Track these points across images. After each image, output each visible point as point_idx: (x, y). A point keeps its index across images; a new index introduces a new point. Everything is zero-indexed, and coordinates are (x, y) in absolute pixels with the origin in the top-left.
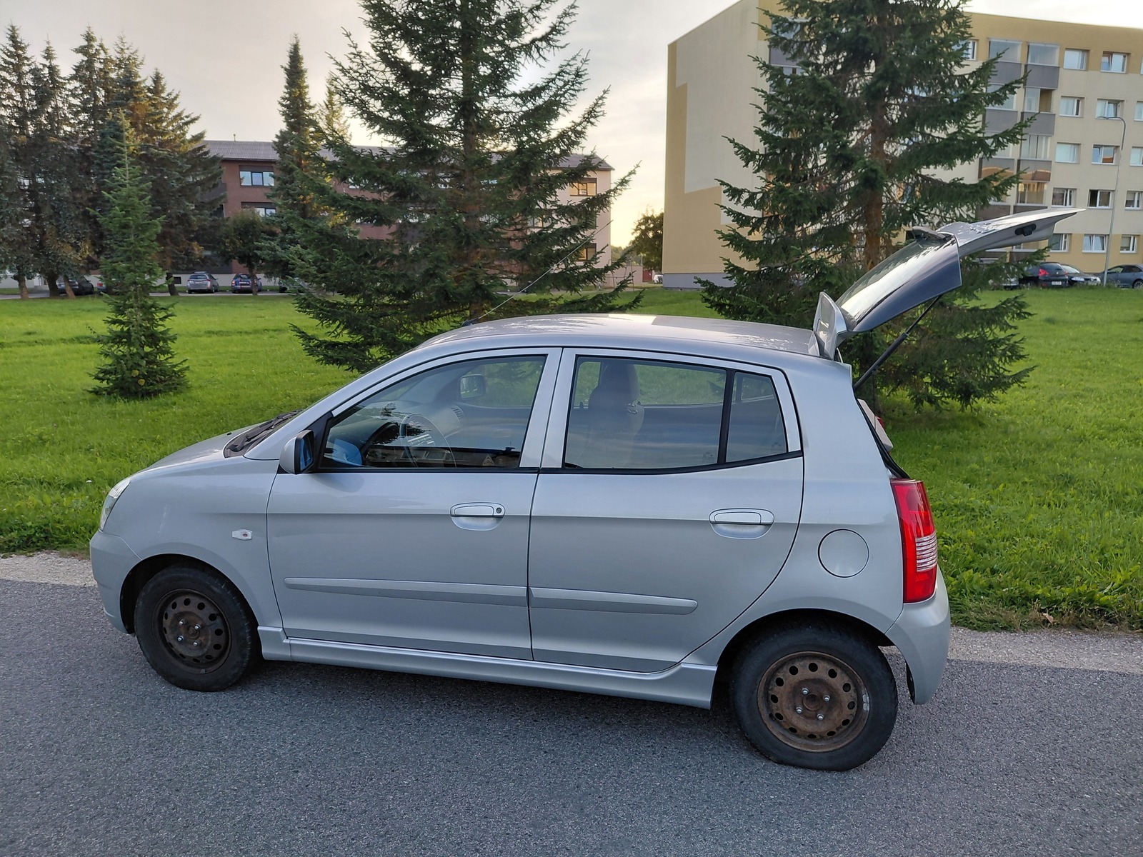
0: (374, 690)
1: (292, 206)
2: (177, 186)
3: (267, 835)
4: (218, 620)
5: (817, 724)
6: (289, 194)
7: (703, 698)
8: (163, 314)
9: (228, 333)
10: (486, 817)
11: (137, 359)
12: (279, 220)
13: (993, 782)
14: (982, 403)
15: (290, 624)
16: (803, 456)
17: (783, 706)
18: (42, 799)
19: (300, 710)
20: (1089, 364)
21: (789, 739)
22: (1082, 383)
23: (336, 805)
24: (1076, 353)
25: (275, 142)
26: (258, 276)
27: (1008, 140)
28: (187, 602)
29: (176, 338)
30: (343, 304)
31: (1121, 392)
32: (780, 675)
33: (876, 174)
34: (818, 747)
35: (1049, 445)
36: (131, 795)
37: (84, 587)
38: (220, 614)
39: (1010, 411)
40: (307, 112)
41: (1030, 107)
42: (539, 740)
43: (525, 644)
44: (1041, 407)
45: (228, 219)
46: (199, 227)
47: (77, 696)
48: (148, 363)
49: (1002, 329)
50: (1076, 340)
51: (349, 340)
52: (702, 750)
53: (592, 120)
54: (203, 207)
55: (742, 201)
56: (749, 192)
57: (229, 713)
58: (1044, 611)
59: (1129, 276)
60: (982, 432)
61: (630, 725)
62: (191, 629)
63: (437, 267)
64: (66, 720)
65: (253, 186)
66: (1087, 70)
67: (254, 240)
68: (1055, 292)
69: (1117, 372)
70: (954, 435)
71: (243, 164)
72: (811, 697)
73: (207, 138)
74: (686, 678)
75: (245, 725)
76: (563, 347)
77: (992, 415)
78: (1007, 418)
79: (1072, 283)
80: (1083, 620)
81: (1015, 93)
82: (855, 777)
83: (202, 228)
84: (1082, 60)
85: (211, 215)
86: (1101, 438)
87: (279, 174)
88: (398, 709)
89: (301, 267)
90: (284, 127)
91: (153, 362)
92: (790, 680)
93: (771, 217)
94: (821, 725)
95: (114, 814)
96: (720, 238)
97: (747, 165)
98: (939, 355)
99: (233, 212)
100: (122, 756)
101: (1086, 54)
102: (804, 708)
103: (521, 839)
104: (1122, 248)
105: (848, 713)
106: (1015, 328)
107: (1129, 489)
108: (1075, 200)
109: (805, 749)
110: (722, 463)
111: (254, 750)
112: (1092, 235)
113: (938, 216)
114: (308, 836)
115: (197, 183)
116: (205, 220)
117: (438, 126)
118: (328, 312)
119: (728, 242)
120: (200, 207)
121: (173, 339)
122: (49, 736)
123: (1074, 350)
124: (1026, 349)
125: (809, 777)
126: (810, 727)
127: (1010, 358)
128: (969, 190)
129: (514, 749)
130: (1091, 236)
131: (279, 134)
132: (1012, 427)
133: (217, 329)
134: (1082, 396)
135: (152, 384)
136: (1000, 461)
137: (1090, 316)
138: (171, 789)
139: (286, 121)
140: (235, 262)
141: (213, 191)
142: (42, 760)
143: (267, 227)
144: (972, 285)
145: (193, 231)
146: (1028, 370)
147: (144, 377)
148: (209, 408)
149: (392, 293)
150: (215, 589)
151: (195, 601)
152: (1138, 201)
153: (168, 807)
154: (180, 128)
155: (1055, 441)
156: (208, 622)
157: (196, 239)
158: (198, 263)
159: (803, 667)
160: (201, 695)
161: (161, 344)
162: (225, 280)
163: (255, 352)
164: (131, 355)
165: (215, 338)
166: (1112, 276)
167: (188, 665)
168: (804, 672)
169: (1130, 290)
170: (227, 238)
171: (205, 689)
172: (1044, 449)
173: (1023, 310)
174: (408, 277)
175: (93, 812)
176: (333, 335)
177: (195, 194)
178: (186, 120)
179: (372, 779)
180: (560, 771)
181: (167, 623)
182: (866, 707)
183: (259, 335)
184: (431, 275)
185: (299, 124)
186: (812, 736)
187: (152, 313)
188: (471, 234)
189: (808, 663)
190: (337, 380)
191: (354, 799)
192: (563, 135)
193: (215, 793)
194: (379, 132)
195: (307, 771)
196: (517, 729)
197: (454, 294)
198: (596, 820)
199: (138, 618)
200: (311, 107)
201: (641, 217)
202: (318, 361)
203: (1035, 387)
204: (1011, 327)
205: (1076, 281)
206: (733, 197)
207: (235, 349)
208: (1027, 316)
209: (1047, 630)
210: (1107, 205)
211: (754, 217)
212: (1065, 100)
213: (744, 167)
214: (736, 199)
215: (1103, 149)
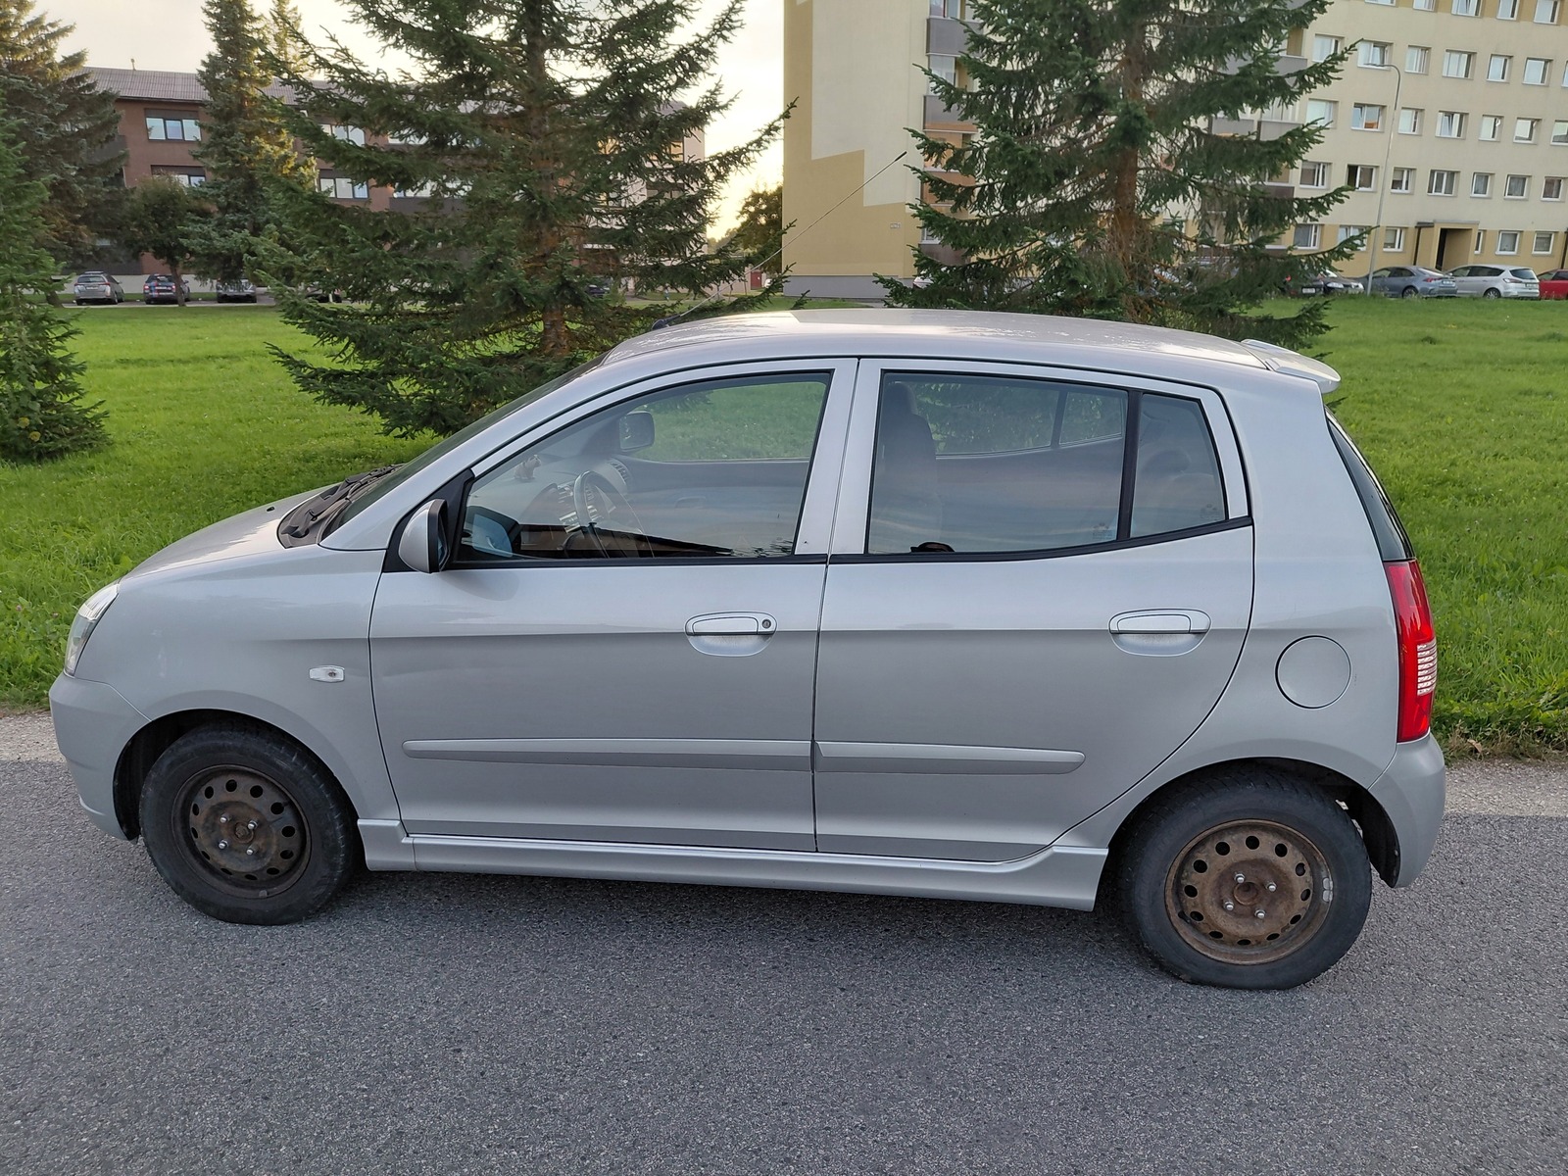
0: (544, 905)
1: (232, 173)
2: (47, 137)
3: (439, 1164)
4: (287, 813)
5: (1254, 925)
6: (227, 153)
7: (1085, 895)
8: (61, 331)
9: (154, 362)
10: (784, 1104)
11: (25, 400)
12: (215, 191)
13: (1496, 991)
15: (411, 814)
16: (1253, 524)
17: (1205, 901)
18: (27, 1134)
19: (434, 946)
21: (1207, 948)
23: (539, 1102)
25: (201, 72)
26: (184, 278)
27: (1316, 80)
28: (231, 786)
29: (84, 369)
30: (346, 313)
31: (1429, 434)
32: (1201, 856)
33: (1142, 124)
34: (1250, 957)
36: (186, 1113)
37: (18, 762)
38: (291, 803)
40: (248, 26)
42: (827, 970)
43: (805, 828)
45: (133, 191)
46: (88, 201)
47: (49, 946)
48: (43, 406)
51: (359, 367)
52: (1074, 970)
53: (725, 33)
54: (93, 171)
55: (944, 161)
56: (953, 148)
57: (319, 958)
58: (1467, 736)
59: (1399, 281)
61: (955, 938)
62: (240, 829)
63: (499, 253)
64: (39, 988)
65: (168, 141)
67: (177, 222)
69: (1415, 407)
71: (150, 106)
72: (1247, 887)
73: (90, 63)
74: (1059, 867)
75: (351, 977)
76: (859, 357)
79: (1327, 291)
80: (1522, 747)
81: (1325, 11)
82: (1306, 996)
83: (93, 204)
85: (105, 184)
86: (1428, 496)
87: (210, 121)
88: (592, 934)
89: (282, 256)
90: (214, 49)
91: (51, 405)
92: (1216, 862)
93: (984, 186)
94: (1262, 924)
95: (165, 1149)
96: (914, 216)
97: (949, 109)
99: (138, 179)
100: (154, 1046)
102: (1236, 903)
103: (850, 1135)
104: (1386, 245)
105: (1299, 906)
108: (1330, 179)
109: (1232, 961)
110: (1124, 539)
111: (378, 1019)
112: (1350, 227)
114: (508, 1160)
115: (81, 134)
116: (97, 192)
117: (488, 39)
118: (332, 323)
119: (924, 223)
120: (86, 171)
121: (81, 369)
122: (16, 1019)
125: (1242, 1001)
126: (1243, 930)
128: (1266, 150)
129: (794, 988)
130: (1348, 227)
131: (207, 61)
133: (134, 355)
135: (52, 439)
138: (253, 1097)
139: (217, 39)
140: (148, 257)
141: (106, 146)
142: (11, 1063)
143: (195, 203)
144: (1260, 286)
145: (79, 209)
147: (39, 428)
148: (150, 474)
149: (429, 295)
150: (279, 762)
151: (245, 784)
152: (1407, 182)
153: (257, 1128)
154: (43, 43)
156: (270, 816)
157: (85, 220)
158: (90, 257)
159: (1237, 842)
160: (262, 932)
161: (62, 377)
162: (133, 285)
163: (202, 389)
164: (15, 394)
165: (133, 370)
166: (1378, 282)
167: (237, 884)
168: (1239, 851)
169: (1401, 301)
170: (134, 219)
171: (268, 921)
175: (126, 1148)
176: (339, 359)
177: (77, 151)
178: (51, 30)
179: (584, 1054)
180: (874, 1017)
181: (197, 821)
182: (1327, 896)
183: (200, 365)
184: (491, 267)
185: (237, 44)
186: (1245, 942)
187: (44, 328)
188: (549, 204)
189: (1244, 836)
190: (337, 430)
191: (565, 1089)
192: (682, 55)
193: (332, 1099)
194: (396, 45)
195: (476, 1048)
196: (788, 956)
197: (528, 295)
198: (955, 1094)
199: (146, 815)
200: (254, 19)
201: (750, 194)
202: (318, 399)
205: (1333, 289)
206: (931, 156)
207: (169, 385)
208: (1323, 330)
209: (1474, 763)
210: (1369, 186)
211: (960, 186)
212: (1320, 40)
213: (945, 111)
214: (934, 159)
215: (1366, 109)
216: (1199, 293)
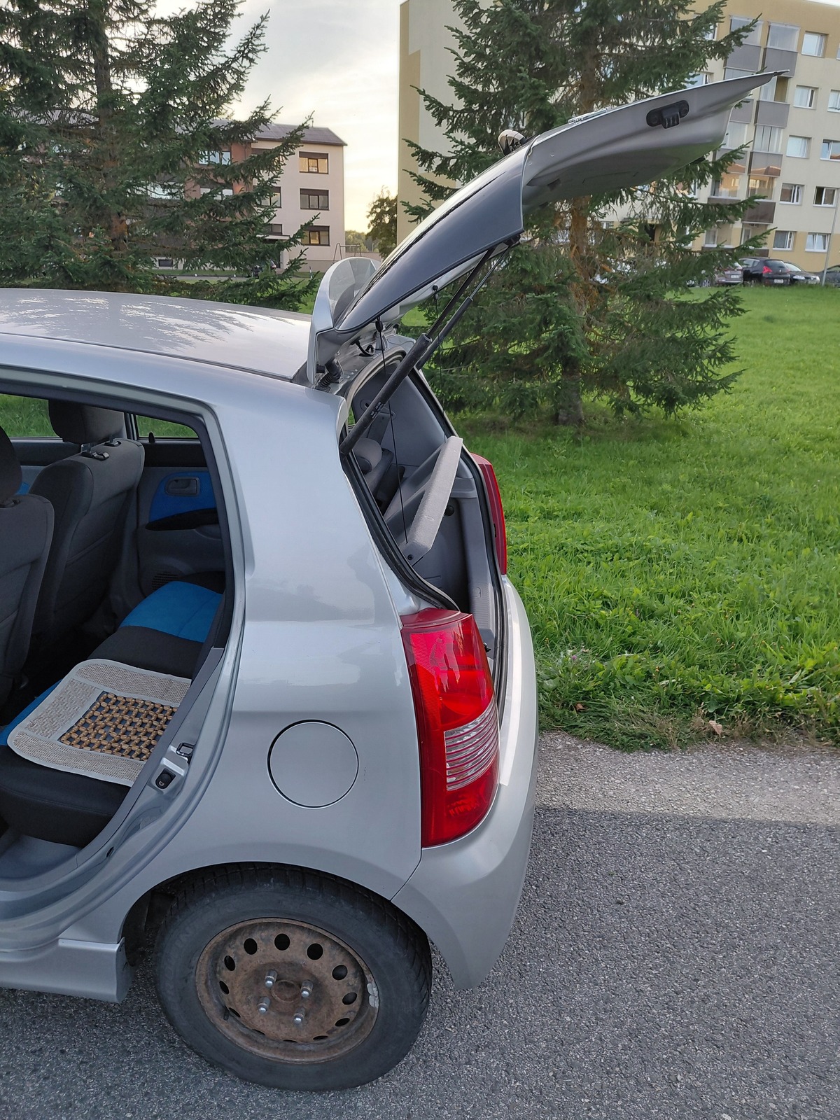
5: (294, 1028)
7: (104, 987)
14: (687, 409)
17: (236, 998)
20: (802, 364)
22: (794, 385)
24: (791, 353)
31: (830, 396)
32: (231, 953)
35: (752, 459)
39: (717, 418)
41: (766, 96)
44: (749, 414)
49: (713, 327)
50: (791, 339)
55: (434, 167)
56: (441, 156)
58: (711, 717)
60: (684, 444)
66: (824, 57)
68: (777, 290)
69: (828, 374)
70: (653, 448)
72: (287, 985)
77: (697, 423)
78: (712, 425)
79: (793, 282)
84: (821, 45)
86: (807, 450)
92: (244, 961)
96: (406, 212)
97: (439, 123)
98: (642, 356)
101: (824, 38)
102: (271, 1004)
105: (344, 1010)
106: (727, 326)
107: (831, 518)
108: (802, 197)
109: (281, 1058)
112: (816, 234)
113: (652, 194)
119: (416, 217)
123: (789, 350)
124: (737, 350)
126: (283, 1031)
127: (720, 359)
130: (814, 234)
132: (715, 438)
134: (792, 401)
136: (697, 479)
137: (807, 315)
146: (736, 374)
155: (758, 454)
159: (266, 941)
166: (831, 276)
168: (268, 950)
172: (745, 464)
173: (738, 306)
174: (20, 250)
182: (374, 1002)
186: (289, 1042)
189: (273, 935)
201: (377, 199)
203: (746, 390)
204: (723, 325)
205: (796, 280)
206: (424, 162)
208: (740, 313)
209: (712, 745)
210: (832, 203)
211: (448, 188)
212: (800, 90)
213: (436, 125)
214: (427, 165)
215: (832, 144)
216: (633, 281)
